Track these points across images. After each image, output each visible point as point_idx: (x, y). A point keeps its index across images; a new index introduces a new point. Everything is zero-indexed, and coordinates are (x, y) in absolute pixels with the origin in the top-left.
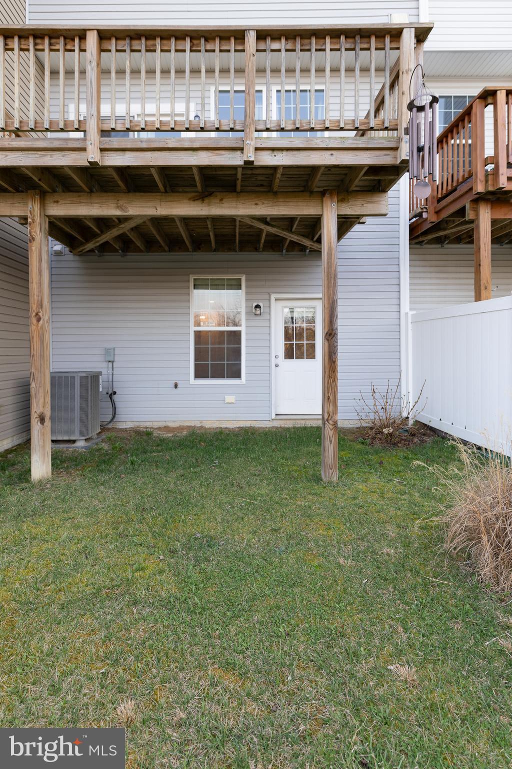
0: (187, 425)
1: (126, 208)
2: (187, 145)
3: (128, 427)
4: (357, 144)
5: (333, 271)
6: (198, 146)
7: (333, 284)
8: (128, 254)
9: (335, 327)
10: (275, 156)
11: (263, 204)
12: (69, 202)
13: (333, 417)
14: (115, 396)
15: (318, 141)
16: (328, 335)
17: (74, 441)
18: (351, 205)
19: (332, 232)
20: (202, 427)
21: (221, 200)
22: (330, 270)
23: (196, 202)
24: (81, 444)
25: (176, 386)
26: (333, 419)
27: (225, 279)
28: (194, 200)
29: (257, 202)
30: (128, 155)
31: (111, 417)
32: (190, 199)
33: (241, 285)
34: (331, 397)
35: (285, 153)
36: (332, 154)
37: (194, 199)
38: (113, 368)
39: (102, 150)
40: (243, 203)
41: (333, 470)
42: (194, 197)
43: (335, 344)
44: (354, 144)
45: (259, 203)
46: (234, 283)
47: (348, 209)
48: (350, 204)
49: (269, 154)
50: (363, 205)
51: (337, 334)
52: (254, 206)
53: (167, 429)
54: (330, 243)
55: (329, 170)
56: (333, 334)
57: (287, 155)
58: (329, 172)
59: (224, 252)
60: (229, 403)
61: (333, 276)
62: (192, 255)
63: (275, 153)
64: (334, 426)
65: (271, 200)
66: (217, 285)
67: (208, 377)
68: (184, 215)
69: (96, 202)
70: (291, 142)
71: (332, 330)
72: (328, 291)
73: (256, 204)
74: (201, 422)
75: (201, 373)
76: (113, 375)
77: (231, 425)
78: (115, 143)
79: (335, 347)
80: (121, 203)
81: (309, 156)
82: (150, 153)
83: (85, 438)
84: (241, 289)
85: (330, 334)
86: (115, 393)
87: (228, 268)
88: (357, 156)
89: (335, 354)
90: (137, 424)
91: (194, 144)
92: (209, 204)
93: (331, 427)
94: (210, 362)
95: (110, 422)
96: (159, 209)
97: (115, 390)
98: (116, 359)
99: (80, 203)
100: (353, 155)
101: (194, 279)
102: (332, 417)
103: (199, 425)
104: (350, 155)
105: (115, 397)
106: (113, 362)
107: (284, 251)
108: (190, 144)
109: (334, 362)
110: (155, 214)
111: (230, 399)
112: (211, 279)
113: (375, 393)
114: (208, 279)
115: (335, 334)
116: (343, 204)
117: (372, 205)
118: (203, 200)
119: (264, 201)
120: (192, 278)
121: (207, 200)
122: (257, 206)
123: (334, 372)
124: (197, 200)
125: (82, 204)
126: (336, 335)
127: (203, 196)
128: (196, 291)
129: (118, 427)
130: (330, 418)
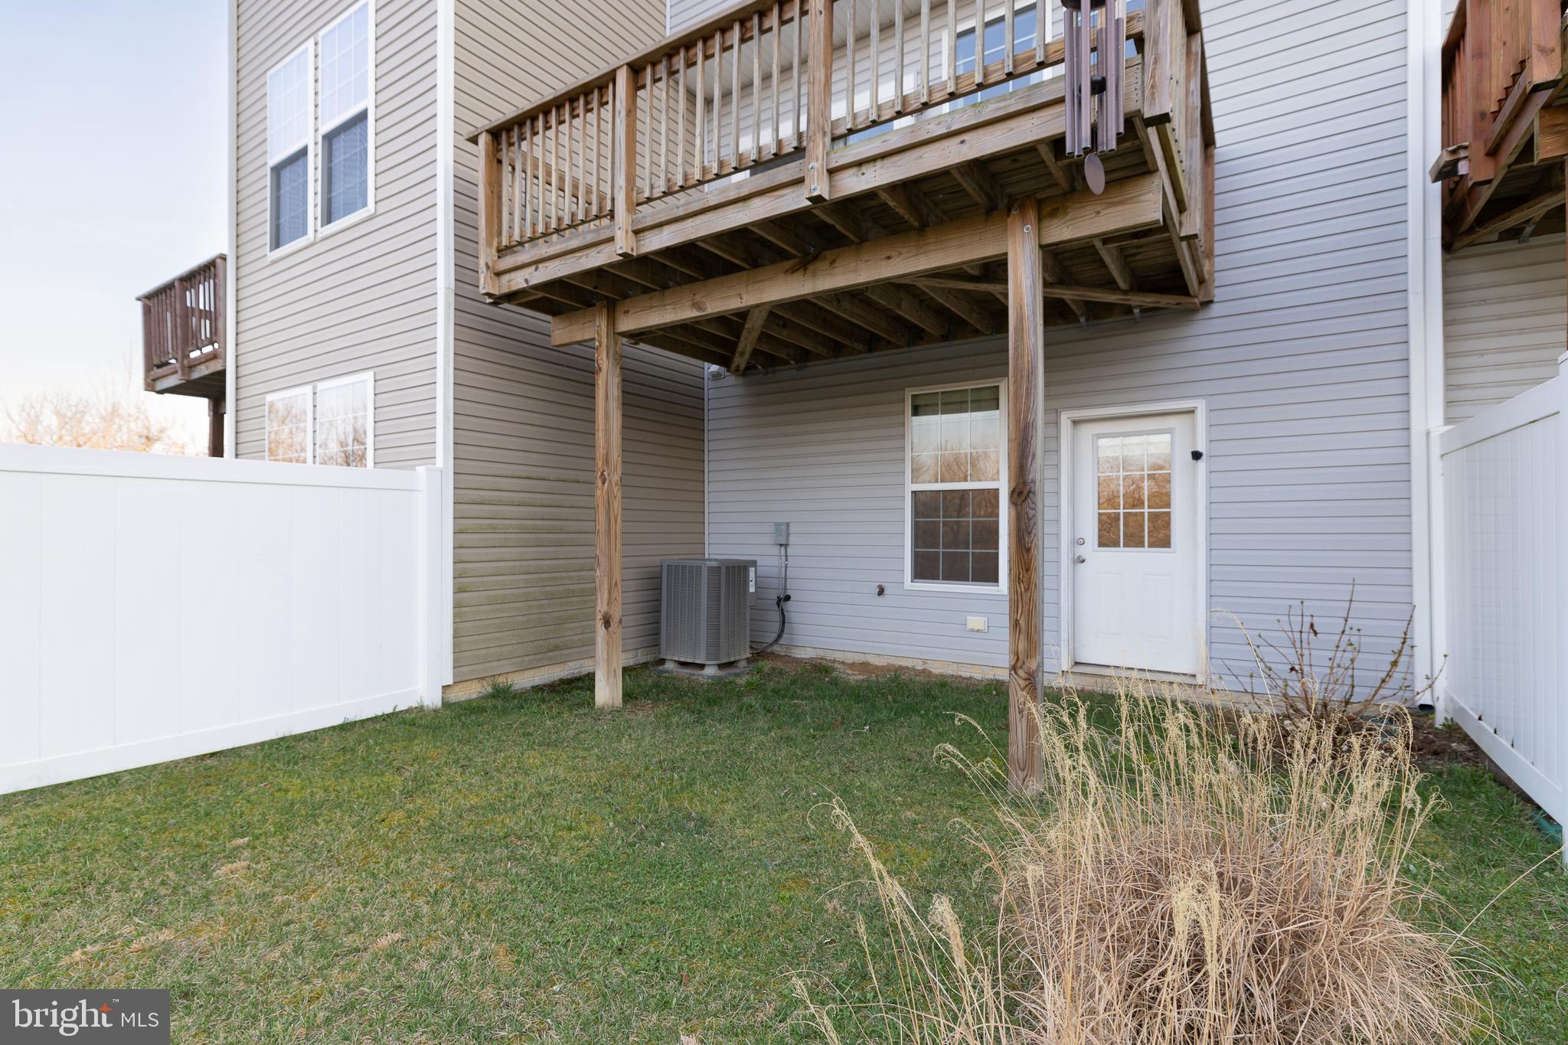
0: (900, 664)
1: (704, 304)
2: (732, 195)
3: (808, 657)
4: (1005, 107)
5: (1026, 365)
6: (747, 193)
7: (1027, 389)
8: (808, 364)
9: (1030, 477)
10: (863, 174)
11: (900, 254)
12: (639, 309)
13: (1027, 665)
14: (789, 603)
15: (932, 126)
16: (1015, 495)
17: (702, 666)
18: (1070, 220)
19: (1024, 285)
20: (924, 671)
21: (833, 262)
22: (1019, 361)
23: (796, 274)
24: (711, 671)
25: (881, 592)
26: (1025, 667)
27: (967, 390)
28: (793, 272)
29: (889, 253)
30: (667, 230)
31: (775, 636)
32: (786, 272)
33: (998, 399)
34: (1022, 622)
35: (879, 163)
36: (962, 142)
37: (793, 270)
38: (786, 556)
39: (636, 232)
40: (867, 261)
41: (1026, 772)
42: (792, 268)
43: (1031, 513)
44: (1001, 108)
45: (893, 254)
46: (985, 395)
47: (1065, 229)
48: (1068, 217)
49: (853, 174)
50: (1098, 213)
51: (1034, 493)
52: (884, 263)
53: (864, 667)
54: (1021, 307)
55: (1015, 161)
56: (1025, 493)
57: (882, 167)
58: (1018, 165)
59: (967, 338)
60: (972, 630)
61: (1025, 374)
62: (910, 352)
63: (864, 169)
64: (1027, 682)
65: (914, 244)
66: (955, 404)
67: (938, 579)
68: (780, 300)
69: (669, 302)
70: (885, 141)
71: (1025, 483)
72: (1015, 405)
73: (889, 258)
74: (925, 661)
75: (924, 569)
76: (786, 567)
77: (977, 674)
78: (648, 219)
79: (1029, 520)
80: (698, 298)
81: (921, 157)
82: (690, 220)
83: (718, 662)
84: (997, 408)
85: (1020, 493)
86: (788, 598)
87: (974, 368)
88: (1012, 129)
89: (1029, 533)
90: (821, 653)
91: (742, 190)
92: (814, 275)
93: (1023, 683)
94: (941, 550)
95: (772, 645)
96: (744, 297)
97: (789, 593)
98: (792, 540)
99: (652, 307)
100: (1005, 131)
101: (913, 396)
102: (1024, 663)
103: (920, 667)
104: (999, 133)
105: (789, 606)
106: (786, 546)
107: (1082, 320)
108: (736, 191)
109: (1028, 550)
110: (740, 305)
111: (976, 622)
112: (942, 393)
113: (1316, 633)
114: (937, 393)
115: (1030, 492)
116: (1053, 222)
117: (1127, 207)
118: (805, 270)
119: (900, 250)
120: (909, 394)
121: (811, 268)
122: (890, 261)
123: (1027, 570)
124: (797, 270)
125: (655, 309)
126: (1031, 495)
127: (804, 262)
128: (917, 419)
129: (793, 655)
130: (1019, 664)
